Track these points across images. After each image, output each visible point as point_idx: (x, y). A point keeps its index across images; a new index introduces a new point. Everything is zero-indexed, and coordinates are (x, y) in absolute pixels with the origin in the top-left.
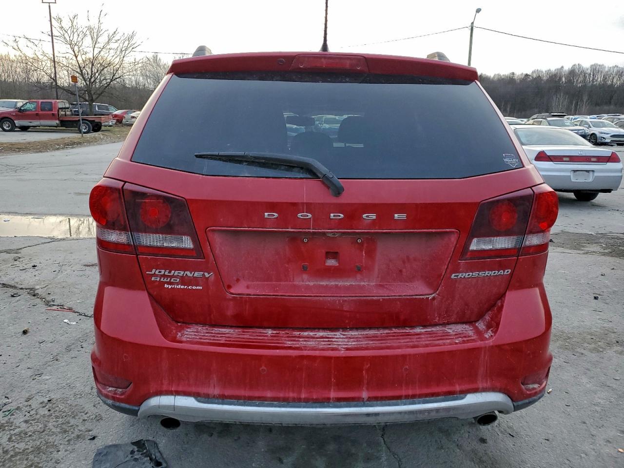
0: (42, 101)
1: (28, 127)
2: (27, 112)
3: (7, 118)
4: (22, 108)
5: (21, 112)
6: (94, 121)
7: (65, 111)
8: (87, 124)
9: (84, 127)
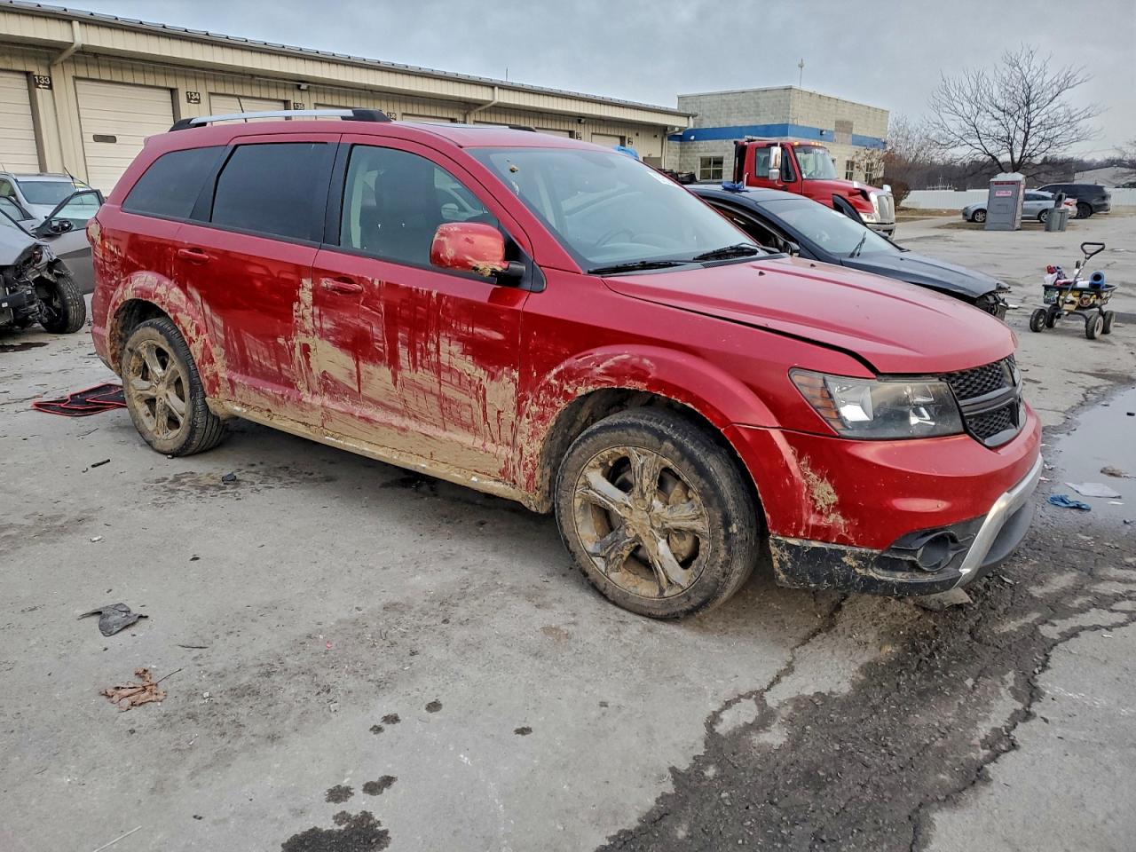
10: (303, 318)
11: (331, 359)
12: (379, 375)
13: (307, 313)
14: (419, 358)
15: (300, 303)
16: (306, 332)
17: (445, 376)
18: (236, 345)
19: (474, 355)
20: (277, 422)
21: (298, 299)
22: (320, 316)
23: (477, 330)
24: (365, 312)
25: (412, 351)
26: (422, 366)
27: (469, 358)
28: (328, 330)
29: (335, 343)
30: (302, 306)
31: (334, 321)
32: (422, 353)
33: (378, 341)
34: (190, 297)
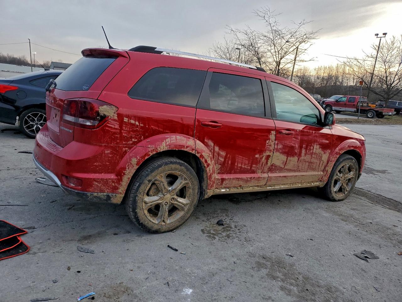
0: (350, 96)
1: (341, 111)
2: (341, 103)
3: (330, 105)
4: (339, 100)
5: (337, 102)
6: (378, 111)
7: (363, 104)
8: (373, 112)
9: (371, 114)
10: (270, 145)
11: (278, 159)
12: (294, 160)
13: (272, 144)
14: (308, 152)
15: (270, 140)
16: (270, 151)
17: (313, 156)
18: (230, 162)
19: (322, 148)
20: (245, 189)
21: (269, 139)
22: (277, 144)
23: (324, 141)
24: (294, 140)
25: (306, 151)
26: (308, 154)
27: (321, 149)
28: (279, 148)
29: (281, 153)
30: (271, 141)
31: (283, 145)
32: (309, 150)
33: (297, 149)
34: (206, 145)
